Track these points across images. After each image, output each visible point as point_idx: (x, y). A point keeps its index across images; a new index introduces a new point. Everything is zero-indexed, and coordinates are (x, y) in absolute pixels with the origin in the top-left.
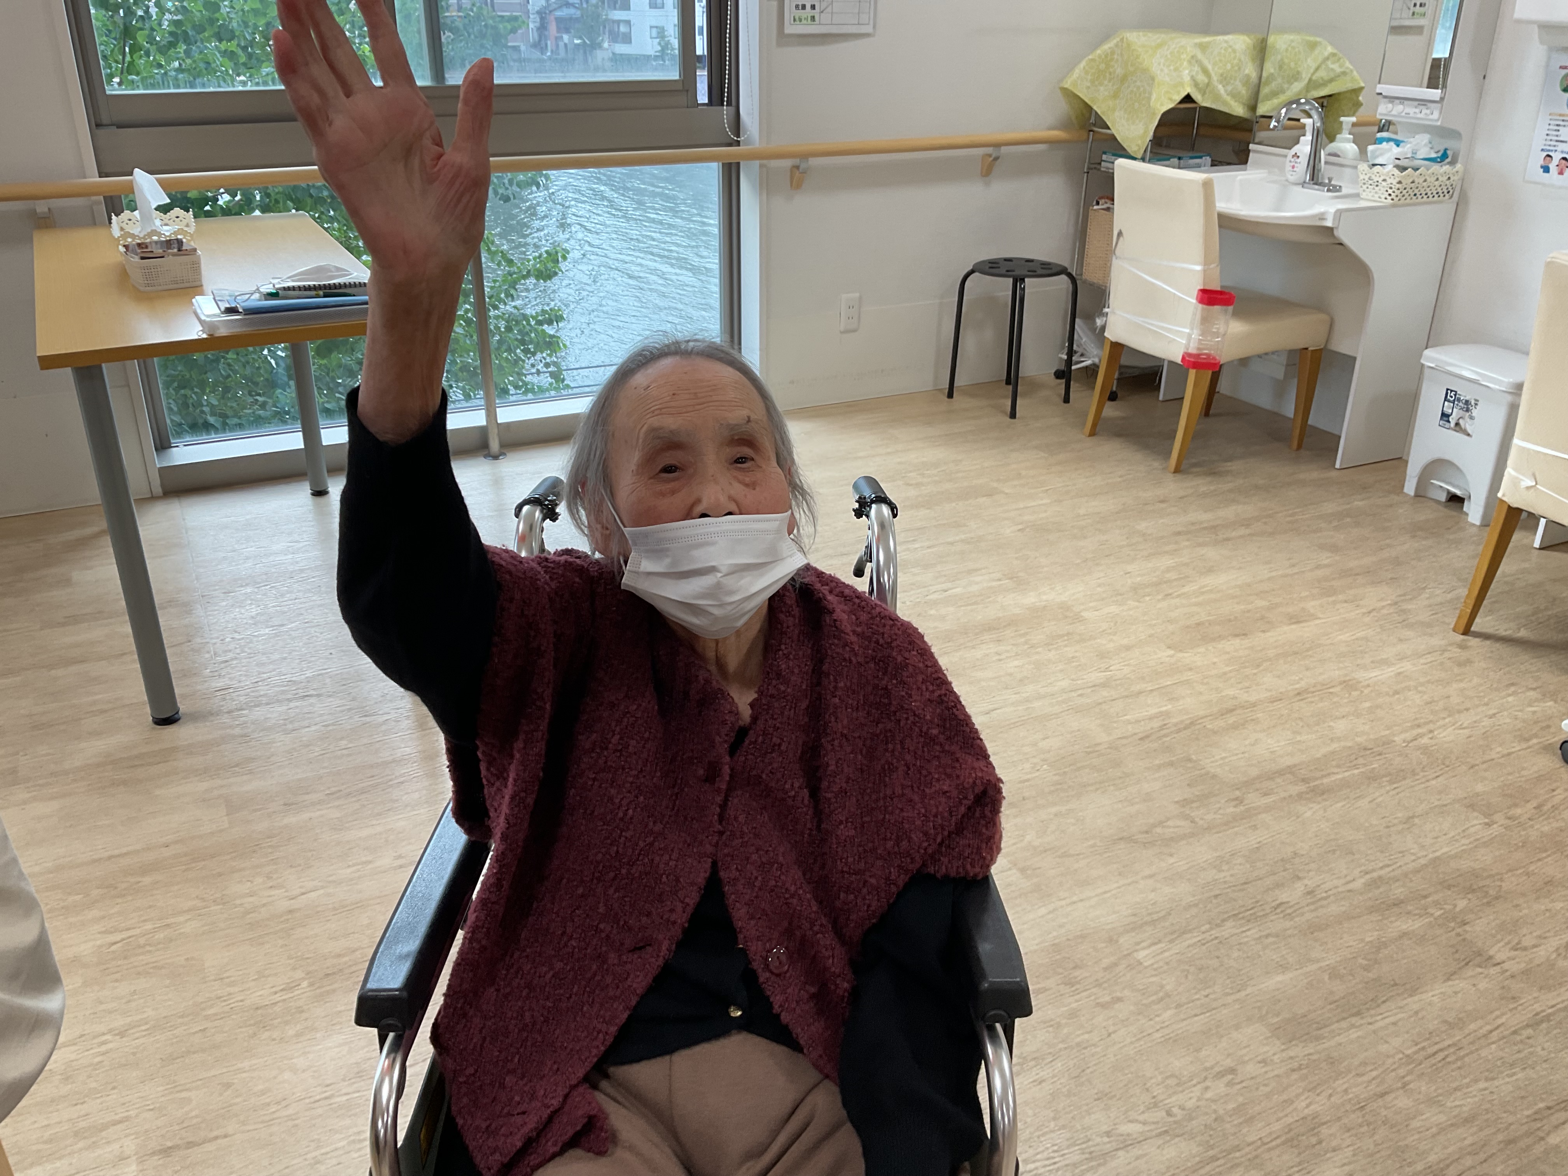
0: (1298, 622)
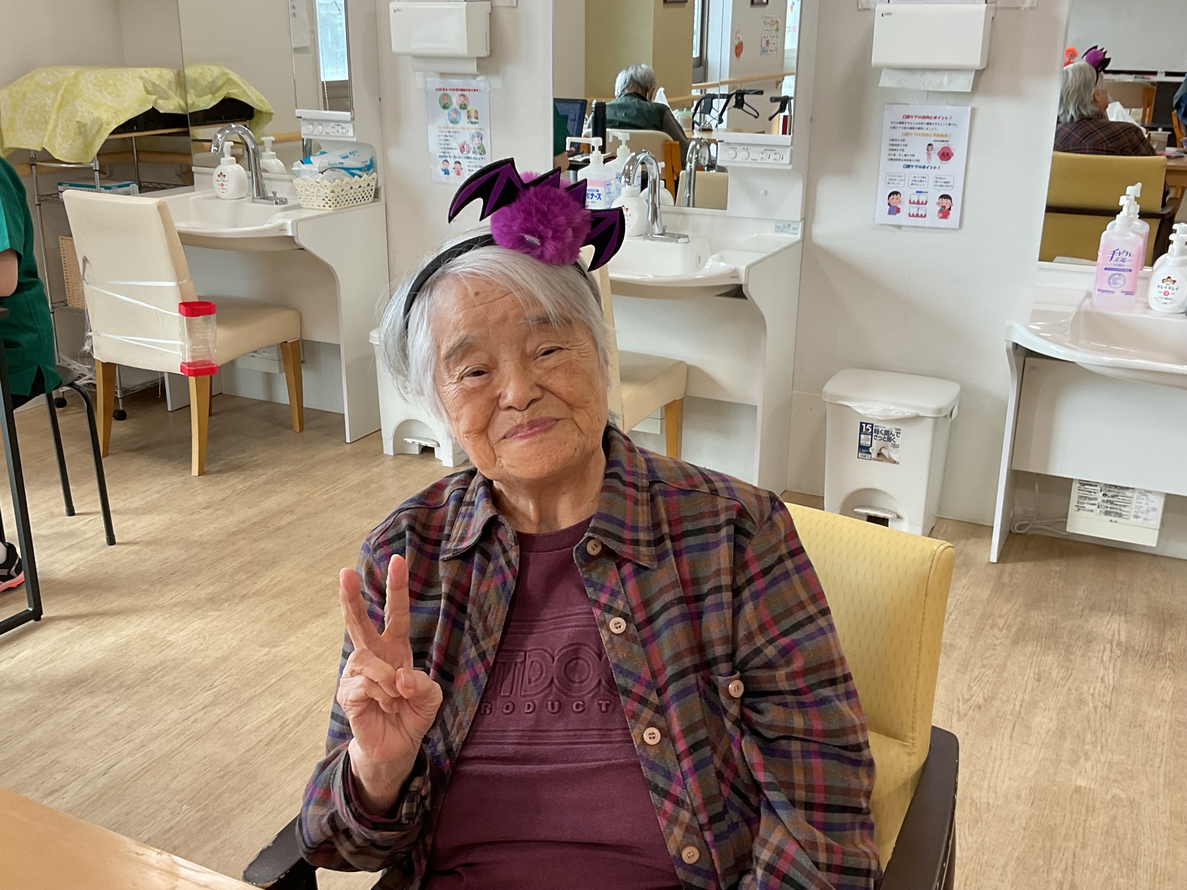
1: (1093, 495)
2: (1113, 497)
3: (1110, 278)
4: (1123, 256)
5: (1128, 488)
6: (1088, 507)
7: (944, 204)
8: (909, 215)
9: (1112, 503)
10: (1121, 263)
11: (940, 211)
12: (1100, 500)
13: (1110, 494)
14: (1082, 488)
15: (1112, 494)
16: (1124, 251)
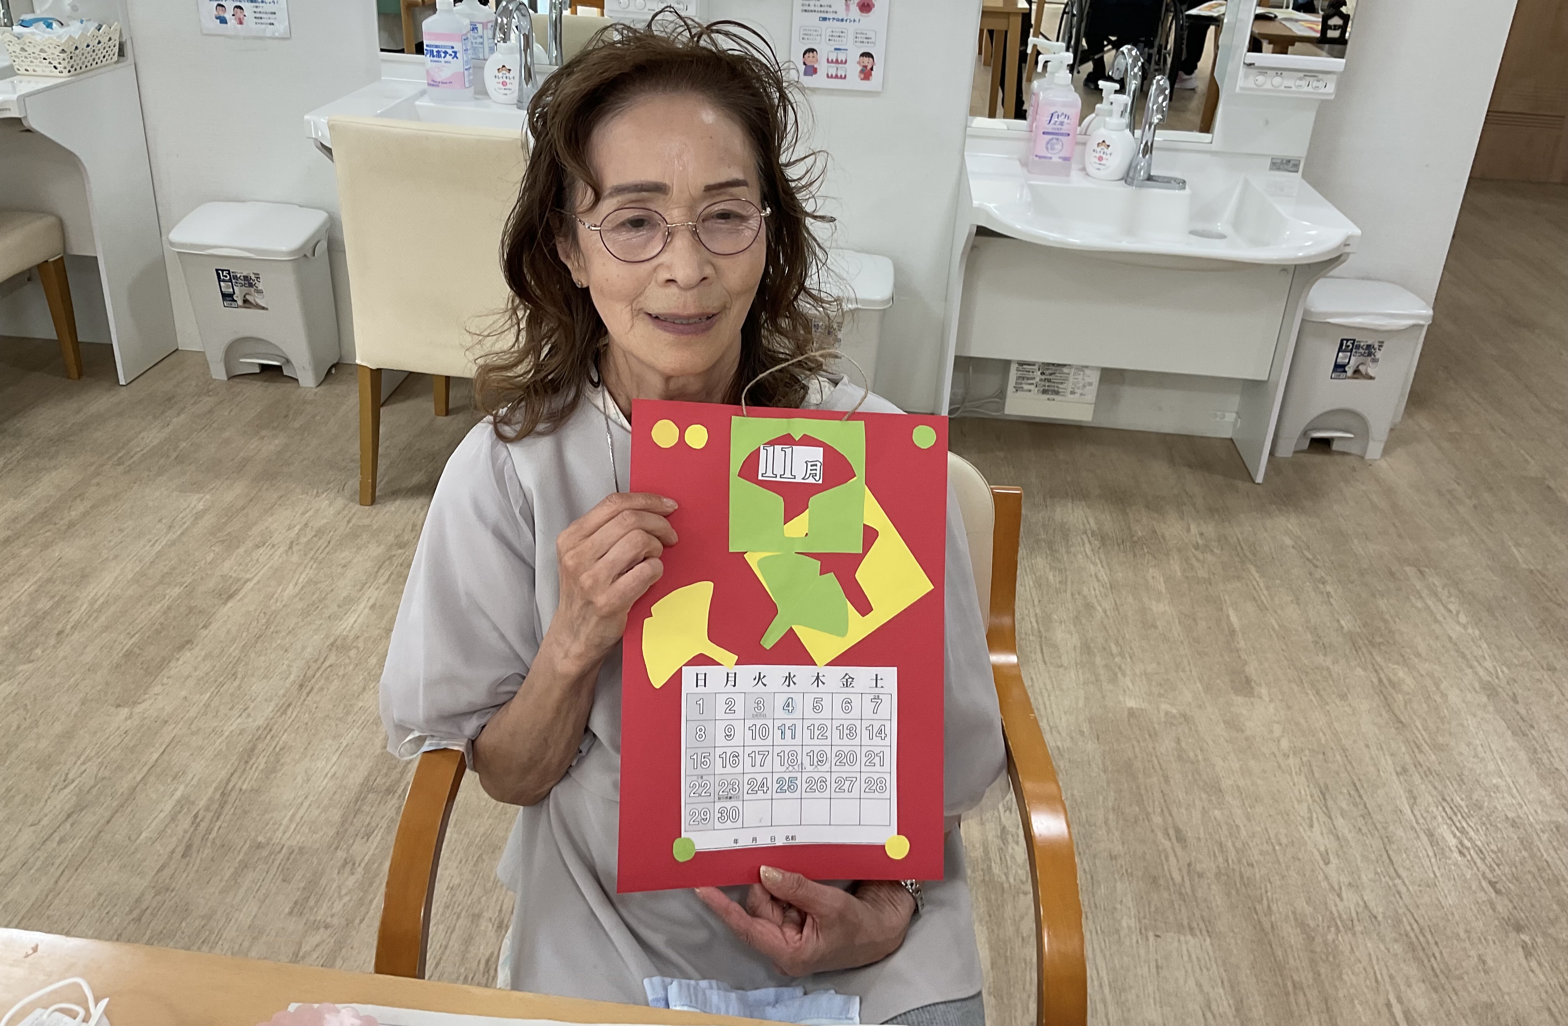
0: (231, 597)
1: (1031, 375)
2: (1051, 374)
3: (1048, 143)
4: (1061, 119)
5: (1064, 365)
6: (1026, 387)
7: (866, 64)
8: (828, 76)
9: (1049, 381)
10: (1060, 127)
11: (861, 72)
12: (1038, 379)
13: (1047, 372)
14: (1021, 368)
15: (1050, 372)
16: (1063, 114)
